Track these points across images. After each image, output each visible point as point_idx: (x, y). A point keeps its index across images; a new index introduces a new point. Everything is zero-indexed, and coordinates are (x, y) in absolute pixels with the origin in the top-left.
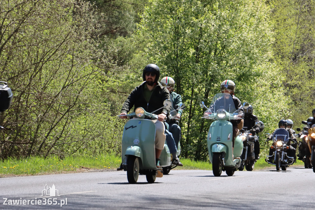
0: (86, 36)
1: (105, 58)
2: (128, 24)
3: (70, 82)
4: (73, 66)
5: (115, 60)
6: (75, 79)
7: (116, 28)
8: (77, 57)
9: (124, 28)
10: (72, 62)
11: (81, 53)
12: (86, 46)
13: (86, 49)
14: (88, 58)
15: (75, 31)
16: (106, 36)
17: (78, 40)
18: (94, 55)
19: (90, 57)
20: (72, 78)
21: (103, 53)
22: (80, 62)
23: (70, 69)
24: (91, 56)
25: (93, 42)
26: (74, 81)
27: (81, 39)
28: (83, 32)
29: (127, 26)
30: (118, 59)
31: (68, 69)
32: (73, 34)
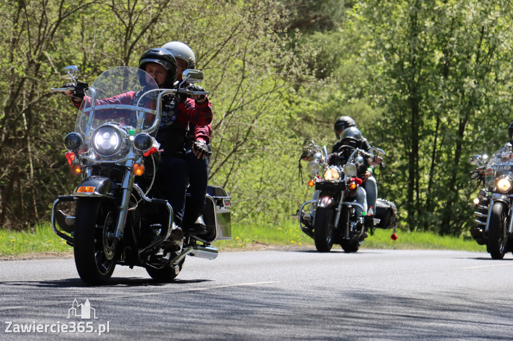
0: (265, 30)
1: (296, 66)
2: (335, 10)
3: (239, 103)
4: (243, 78)
5: (312, 69)
6: (247, 100)
7: (315, 17)
8: (251, 63)
9: (328, 17)
10: (243, 70)
11: (257, 57)
12: (265, 45)
13: (265, 50)
14: (267, 65)
15: (249, 22)
16: (297, 30)
17: (253, 35)
18: (278, 60)
19: (272, 63)
20: (242, 97)
21: (292, 59)
22: (256, 72)
23: (239, 83)
24: (274, 62)
25: (277, 39)
26: (245, 103)
27: (258, 34)
28: (262, 24)
29: (333, 13)
30: (316, 68)
31: (236, 83)
32: (245, 27)
